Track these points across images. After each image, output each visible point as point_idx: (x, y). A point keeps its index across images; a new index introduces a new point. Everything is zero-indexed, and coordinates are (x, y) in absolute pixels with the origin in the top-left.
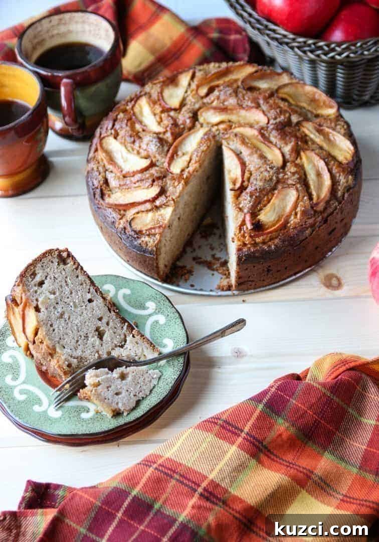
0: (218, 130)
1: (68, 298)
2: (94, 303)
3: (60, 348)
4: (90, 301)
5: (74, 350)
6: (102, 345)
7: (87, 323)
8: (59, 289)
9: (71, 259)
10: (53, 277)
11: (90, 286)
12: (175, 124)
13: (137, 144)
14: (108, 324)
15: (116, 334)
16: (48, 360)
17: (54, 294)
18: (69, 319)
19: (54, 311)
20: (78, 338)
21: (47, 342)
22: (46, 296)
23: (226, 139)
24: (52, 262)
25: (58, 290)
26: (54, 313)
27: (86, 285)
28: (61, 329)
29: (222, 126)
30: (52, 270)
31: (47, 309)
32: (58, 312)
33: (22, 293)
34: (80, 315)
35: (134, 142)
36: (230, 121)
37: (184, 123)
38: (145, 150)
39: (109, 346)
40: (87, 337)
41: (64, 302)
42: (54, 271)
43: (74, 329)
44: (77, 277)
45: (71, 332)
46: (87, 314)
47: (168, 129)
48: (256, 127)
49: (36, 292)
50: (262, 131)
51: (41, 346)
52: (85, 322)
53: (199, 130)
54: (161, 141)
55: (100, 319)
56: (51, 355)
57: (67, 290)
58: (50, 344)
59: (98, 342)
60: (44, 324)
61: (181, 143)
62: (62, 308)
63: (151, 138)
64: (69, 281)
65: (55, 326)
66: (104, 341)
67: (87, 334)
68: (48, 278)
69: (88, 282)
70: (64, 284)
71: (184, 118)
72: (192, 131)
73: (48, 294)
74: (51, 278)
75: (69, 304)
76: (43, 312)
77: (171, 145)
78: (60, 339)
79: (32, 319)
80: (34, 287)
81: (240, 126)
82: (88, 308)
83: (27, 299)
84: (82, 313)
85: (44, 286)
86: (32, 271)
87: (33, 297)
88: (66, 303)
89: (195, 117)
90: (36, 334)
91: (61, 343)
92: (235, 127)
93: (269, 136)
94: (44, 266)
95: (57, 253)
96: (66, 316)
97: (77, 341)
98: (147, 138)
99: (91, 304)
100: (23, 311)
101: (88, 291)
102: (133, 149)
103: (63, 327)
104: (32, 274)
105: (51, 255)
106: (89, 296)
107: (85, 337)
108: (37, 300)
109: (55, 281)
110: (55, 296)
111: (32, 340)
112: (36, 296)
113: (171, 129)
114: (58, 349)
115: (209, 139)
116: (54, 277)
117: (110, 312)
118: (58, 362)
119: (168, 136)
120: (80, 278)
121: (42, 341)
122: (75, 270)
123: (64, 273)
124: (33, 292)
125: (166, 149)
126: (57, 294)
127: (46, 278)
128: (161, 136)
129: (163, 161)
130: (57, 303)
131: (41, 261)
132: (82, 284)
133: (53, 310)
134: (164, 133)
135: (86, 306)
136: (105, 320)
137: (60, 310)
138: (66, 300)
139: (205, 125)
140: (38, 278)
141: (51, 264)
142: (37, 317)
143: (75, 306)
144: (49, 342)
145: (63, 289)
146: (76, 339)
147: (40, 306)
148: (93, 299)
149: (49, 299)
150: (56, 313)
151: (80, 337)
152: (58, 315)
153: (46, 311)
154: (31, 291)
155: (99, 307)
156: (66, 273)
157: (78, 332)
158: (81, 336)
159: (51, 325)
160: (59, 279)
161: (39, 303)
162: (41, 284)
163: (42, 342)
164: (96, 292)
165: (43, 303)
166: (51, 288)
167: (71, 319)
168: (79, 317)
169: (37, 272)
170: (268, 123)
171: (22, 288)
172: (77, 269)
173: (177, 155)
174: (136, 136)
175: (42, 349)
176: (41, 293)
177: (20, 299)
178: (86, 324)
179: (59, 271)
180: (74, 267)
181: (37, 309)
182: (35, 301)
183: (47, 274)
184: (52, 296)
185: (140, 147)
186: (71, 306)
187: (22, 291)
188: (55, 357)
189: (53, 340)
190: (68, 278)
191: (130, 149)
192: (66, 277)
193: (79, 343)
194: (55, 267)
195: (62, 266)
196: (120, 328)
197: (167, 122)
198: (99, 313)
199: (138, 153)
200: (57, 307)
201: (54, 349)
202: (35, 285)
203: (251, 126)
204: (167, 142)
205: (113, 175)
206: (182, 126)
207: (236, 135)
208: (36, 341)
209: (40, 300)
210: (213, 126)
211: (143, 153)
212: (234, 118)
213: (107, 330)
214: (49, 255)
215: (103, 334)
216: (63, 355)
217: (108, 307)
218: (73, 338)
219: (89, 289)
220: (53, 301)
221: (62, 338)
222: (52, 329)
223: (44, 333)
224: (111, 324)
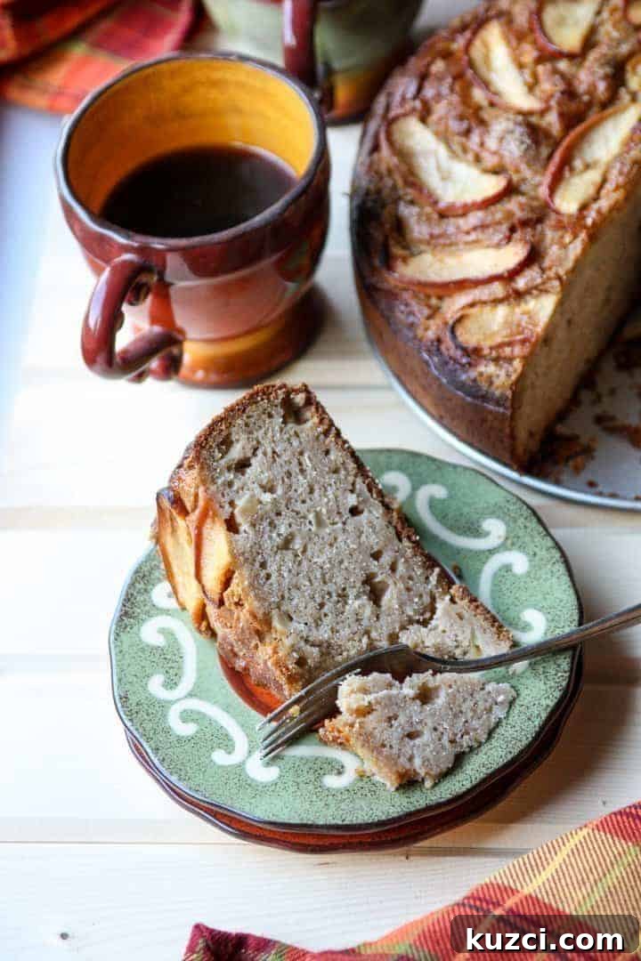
1: (304, 502)
2: (364, 517)
3: (281, 621)
4: (355, 511)
5: (313, 625)
6: (378, 617)
7: (346, 564)
8: (283, 481)
9: (313, 409)
10: (269, 451)
11: (356, 476)
12: (570, 93)
13: (475, 138)
14: (393, 568)
15: (412, 593)
16: (253, 645)
17: (271, 490)
18: (304, 551)
19: (271, 531)
20: (323, 598)
21: (250, 604)
22: (253, 496)
24: (270, 416)
25: (280, 482)
26: (270, 538)
27: (348, 474)
28: (286, 575)
30: (270, 434)
31: (253, 525)
32: (279, 535)
33: (197, 487)
34: (331, 545)
35: (467, 133)
37: (592, 91)
38: (495, 153)
39: (393, 622)
40: (343, 597)
41: (293, 511)
42: (273, 437)
43: (316, 578)
44: (327, 452)
45: (308, 583)
46: (346, 543)
47: (553, 103)
49: (230, 484)
51: (236, 612)
52: (341, 562)
53: (625, 108)
54: (535, 133)
55: (376, 556)
56: (260, 635)
57: (301, 483)
58: (259, 608)
59: (368, 611)
60: (246, 559)
61: (583, 137)
62: (290, 526)
63: (511, 125)
64: (308, 461)
65: (272, 568)
66: (383, 609)
67: (344, 589)
68: (259, 453)
69: (351, 465)
70: (295, 469)
71: (590, 77)
72: (610, 110)
73: (258, 491)
74: (265, 454)
75: (305, 517)
76: (245, 531)
77: (557, 144)
78: (283, 597)
79: (218, 549)
80: (227, 474)
82: (349, 528)
83: (209, 501)
84: (336, 539)
85: (248, 471)
86: (224, 433)
87: (223, 495)
88: (298, 513)
89: (617, 76)
90: (227, 583)
91: (284, 608)
94: (251, 425)
95: (281, 394)
96: (297, 545)
97: (322, 605)
98: (499, 125)
99: (356, 518)
100: (199, 528)
101: (350, 487)
102: (465, 150)
103: (290, 571)
104: (222, 443)
105: (268, 399)
106: (352, 500)
107: (339, 596)
108: (232, 504)
109: (275, 461)
110: (275, 496)
111: (216, 597)
112: (229, 492)
113: (559, 104)
114: (276, 623)
116: (274, 452)
117: (400, 540)
118: (275, 652)
119: (552, 121)
120: (332, 456)
121: (240, 600)
122: (322, 437)
123: (295, 443)
124: (223, 484)
125: (545, 152)
126: (280, 491)
127: (254, 454)
128: (534, 120)
129: (537, 183)
130: (279, 514)
131: (244, 411)
132: (336, 471)
133: (268, 528)
134: (543, 113)
135: (344, 523)
136: (386, 559)
137: (283, 530)
138: (299, 507)
140: (236, 453)
141: (268, 421)
142: (230, 543)
143: (320, 523)
144: (256, 604)
145: (294, 480)
146: (319, 600)
147: (239, 519)
148: (361, 507)
149: (260, 502)
150: (274, 535)
151: (327, 597)
152: (279, 541)
153: (251, 533)
154: (220, 481)
155: (373, 527)
156: (301, 443)
157: (325, 583)
158: (329, 594)
159: (263, 565)
160: (285, 458)
161: (236, 512)
162: (242, 465)
163: (239, 604)
164: (370, 490)
165: (244, 511)
166: (265, 477)
167: (309, 553)
168: (328, 547)
169: (234, 437)
171: (199, 474)
172: (326, 433)
173: (572, 170)
174: (474, 118)
175: (238, 619)
176: (242, 488)
177: (192, 498)
178: (343, 566)
179: (286, 437)
180: (320, 429)
181: (232, 526)
182: (227, 506)
183: (258, 442)
184: (267, 497)
185: (482, 144)
186: (310, 522)
187: (198, 481)
188: (267, 640)
189: (265, 600)
190: (306, 455)
191: (456, 148)
192: (301, 453)
193: (326, 609)
194: (277, 428)
195: (292, 427)
196: (423, 579)
197: (550, 86)
198: (374, 541)
199: (478, 159)
200: (276, 522)
201: (267, 621)
202: (229, 469)
204: (547, 134)
205: (416, 210)
206: (586, 98)
208: (226, 599)
209: (241, 503)
211: (490, 161)
213: (390, 582)
214: (262, 399)
215: (383, 591)
216: (285, 637)
217: (395, 527)
218: (313, 598)
219: (353, 484)
220: (268, 507)
221: (286, 595)
222: (263, 573)
223: (246, 583)
224: (401, 568)
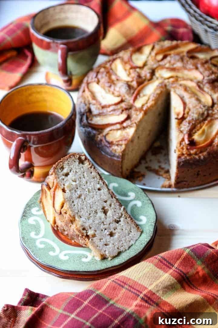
0: (168, 82)
1: (85, 186)
2: (102, 191)
3: (78, 217)
4: (99, 189)
5: (87, 219)
6: (106, 218)
7: (97, 203)
8: (79, 180)
9: (87, 160)
10: (75, 171)
11: (100, 180)
12: (139, 76)
13: (113, 87)
14: (110, 205)
15: (116, 213)
16: (70, 225)
17: (75, 182)
18: (85, 199)
19: (75, 193)
20: (90, 212)
21: (69, 213)
22: (70, 183)
23: (174, 88)
24: (75, 162)
25: (78, 180)
26: (75, 195)
27: (97, 179)
28: (79, 205)
29: (171, 80)
30: (75, 166)
31: (70, 191)
32: (77, 194)
33: (54, 180)
34: (92, 198)
35: (110, 86)
36: (177, 77)
37: (145, 76)
38: (118, 92)
39: (111, 220)
40: (96, 212)
41: (81, 188)
42: (76, 167)
43: (88, 206)
44: (91, 173)
45: (86, 208)
46: (97, 198)
47: (135, 79)
48: (195, 81)
49: (63, 179)
50: (199, 84)
51: (65, 215)
52: (95, 203)
53: (155, 81)
54: (130, 87)
55: (106, 202)
56: (72, 222)
57: (84, 181)
58: (72, 214)
59: (103, 215)
60: (68, 200)
61: (143, 88)
62: (81, 192)
63: (123, 84)
64: (86, 175)
65: (75, 203)
66: (107, 216)
67: (96, 210)
68: (72, 171)
69: (98, 177)
70: (82, 176)
71: (145, 73)
72: (150, 82)
73: (71, 181)
74: (73, 172)
75: (85, 190)
76: (68, 193)
77: (135, 89)
78: (79, 211)
79: (60, 197)
80: (62, 176)
81: (184, 79)
82: (97, 193)
83: (57, 183)
84: (94, 196)
85: (68, 176)
86: (62, 165)
87: (61, 182)
88: (83, 189)
89: (153, 73)
90: (62, 207)
91: (79, 214)
92: (180, 81)
93: (203, 87)
94: (69, 164)
95: (78, 156)
96: (83, 197)
97: (90, 214)
98: (119, 84)
99: (100, 191)
100: (54, 191)
101: (98, 183)
102: (109, 91)
103: (81, 204)
104: (61, 168)
105: (74, 157)
106: (98, 186)
107: (95, 212)
108: (64, 185)
109: (76, 174)
110: (76, 183)
111: (59, 212)
112: (63, 182)
113: (136, 79)
114: (77, 218)
115: (162, 87)
116: (76, 172)
117: (112, 198)
118: (76, 226)
119: (134, 84)
120: (93, 174)
121: (66, 211)
122: (90, 168)
123: (82, 169)
124: (62, 179)
125: (132, 91)
126: (78, 182)
127: (70, 172)
128: (129, 83)
129: (130, 99)
130: (77, 188)
131: (67, 160)
132: (94, 178)
133: (74, 192)
134: (132, 81)
135: (96, 192)
136: (108, 203)
137: (79, 193)
138: (83, 187)
139: (159, 78)
140: (65, 171)
141: (74, 163)
142: (64, 196)
143: (89, 191)
144: (71, 212)
145: (81, 179)
146: (89, 213)
147: (66, 189)
148: (101, 188)
149: (72, 185)
150: (76, 194)
151: (91, 212)
152: (77, 196)
154: (61, 178)
155: (105, 194)
156: (83, 170)
157: (91, 208)
158: (92, 211)
159: (73, 202)
160: (79, 173)
161: (65, 187)
162: (67, 175)
163: (66, 213)
164: (104, 184)
165: (68, 187)
166: (73, 178)
167: (86, 200)
168: (91, 199)
169: (64, 167)
170: (204, 78)
171: (55, 176)
172: (91, 167)
173: (140, 96)
174: (112, 83)
175: (65, 218)
176: (67, 181)
177: (52, 183)
178: (96, 204)
179: (79, 167)
180: (89, 166)
181: (64, 191)
182: (63, 185)
183: (72, 169)
184: (74, 183)
185: (114, 90)
186: (86, 191)
187: (54, 178)
188: (74, 223)
189: (73, 211)
190: (85, 173)
191: (107, 91)
192: (84, 172)
193: (91, 215)
194: (77, 165)
195: (81, 165)
196: (119, 209)
197: (134, 74)
198: (105, 198)
199: (113, 93)
200: (77, 191)
201: (74, 218)
202: (63, 175)
203: (191, 80)
204: (133, 87)
205: (95, 106)
206: (144, 78)
207: (181, 85)
208: (62, 212)
209: (66, 185)
210: (165, 79)
211: (116, 94)
212: (180, 74)
213: (109, 209)
214: (73, 157)
215: (107, 212)
216: (79, 222)
217: (111, 194)
218: (87, 212)
219: (99, 182)
220: (75, 186)
221: (80, 211)
222: (73, 204)
223: (68, 206)
224: (113, 206)
